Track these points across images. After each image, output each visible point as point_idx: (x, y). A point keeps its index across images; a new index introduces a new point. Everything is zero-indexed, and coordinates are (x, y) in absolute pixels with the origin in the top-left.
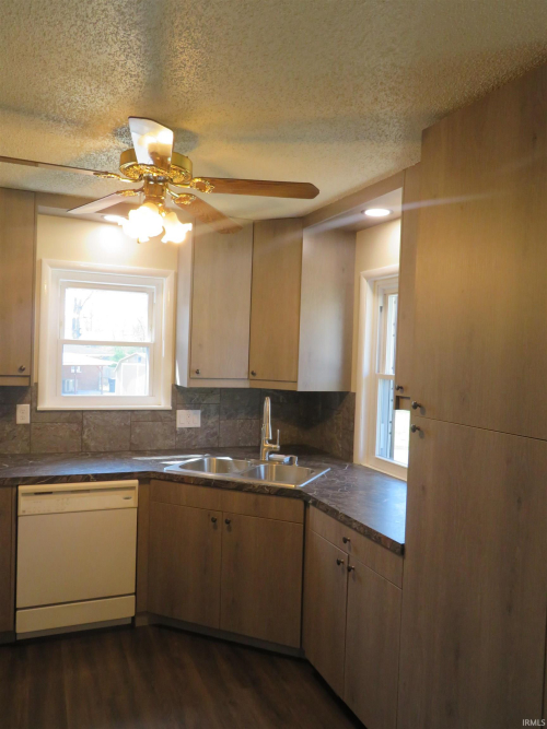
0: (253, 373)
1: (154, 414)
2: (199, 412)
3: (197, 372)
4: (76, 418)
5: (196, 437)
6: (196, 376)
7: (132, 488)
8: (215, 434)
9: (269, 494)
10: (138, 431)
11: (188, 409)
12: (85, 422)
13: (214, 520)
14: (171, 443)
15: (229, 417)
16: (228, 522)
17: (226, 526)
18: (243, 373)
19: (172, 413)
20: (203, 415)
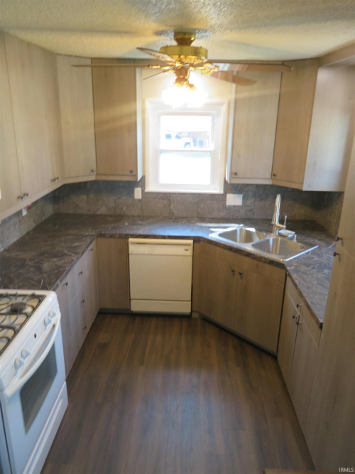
0: (274, 175)
1: (213, 197)
2: (241, 196)
3: (236, 174)
4: (167, 197)
5: (239, 211)
6: (234, 176)
7: (189, 245)
8: (251, 210)
9: (265, 262)
10: (202, 206)
11: (234, 193)
12: (171, 199)
13: (233, 271)
14: (222, 214)
15: (261, 200)
16: (241, 274)
17: (239, 276)
18: (268, 175)
19: (224, 195)
20: (244, 198)
